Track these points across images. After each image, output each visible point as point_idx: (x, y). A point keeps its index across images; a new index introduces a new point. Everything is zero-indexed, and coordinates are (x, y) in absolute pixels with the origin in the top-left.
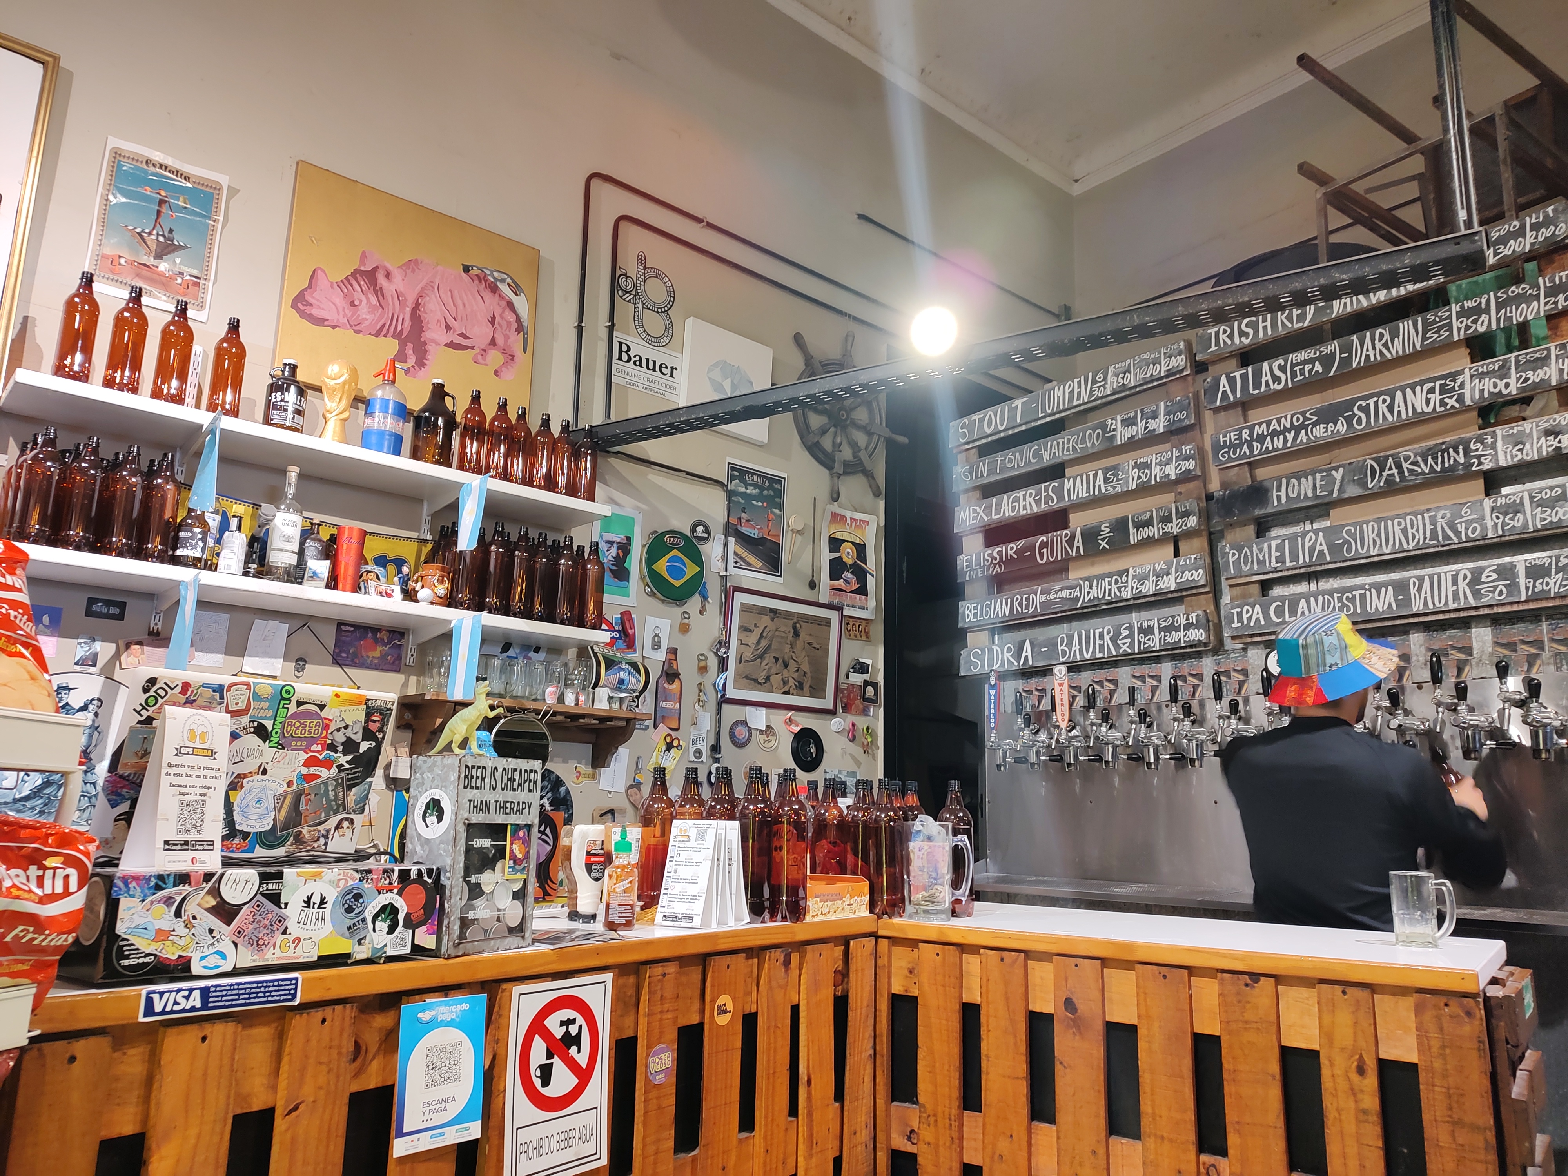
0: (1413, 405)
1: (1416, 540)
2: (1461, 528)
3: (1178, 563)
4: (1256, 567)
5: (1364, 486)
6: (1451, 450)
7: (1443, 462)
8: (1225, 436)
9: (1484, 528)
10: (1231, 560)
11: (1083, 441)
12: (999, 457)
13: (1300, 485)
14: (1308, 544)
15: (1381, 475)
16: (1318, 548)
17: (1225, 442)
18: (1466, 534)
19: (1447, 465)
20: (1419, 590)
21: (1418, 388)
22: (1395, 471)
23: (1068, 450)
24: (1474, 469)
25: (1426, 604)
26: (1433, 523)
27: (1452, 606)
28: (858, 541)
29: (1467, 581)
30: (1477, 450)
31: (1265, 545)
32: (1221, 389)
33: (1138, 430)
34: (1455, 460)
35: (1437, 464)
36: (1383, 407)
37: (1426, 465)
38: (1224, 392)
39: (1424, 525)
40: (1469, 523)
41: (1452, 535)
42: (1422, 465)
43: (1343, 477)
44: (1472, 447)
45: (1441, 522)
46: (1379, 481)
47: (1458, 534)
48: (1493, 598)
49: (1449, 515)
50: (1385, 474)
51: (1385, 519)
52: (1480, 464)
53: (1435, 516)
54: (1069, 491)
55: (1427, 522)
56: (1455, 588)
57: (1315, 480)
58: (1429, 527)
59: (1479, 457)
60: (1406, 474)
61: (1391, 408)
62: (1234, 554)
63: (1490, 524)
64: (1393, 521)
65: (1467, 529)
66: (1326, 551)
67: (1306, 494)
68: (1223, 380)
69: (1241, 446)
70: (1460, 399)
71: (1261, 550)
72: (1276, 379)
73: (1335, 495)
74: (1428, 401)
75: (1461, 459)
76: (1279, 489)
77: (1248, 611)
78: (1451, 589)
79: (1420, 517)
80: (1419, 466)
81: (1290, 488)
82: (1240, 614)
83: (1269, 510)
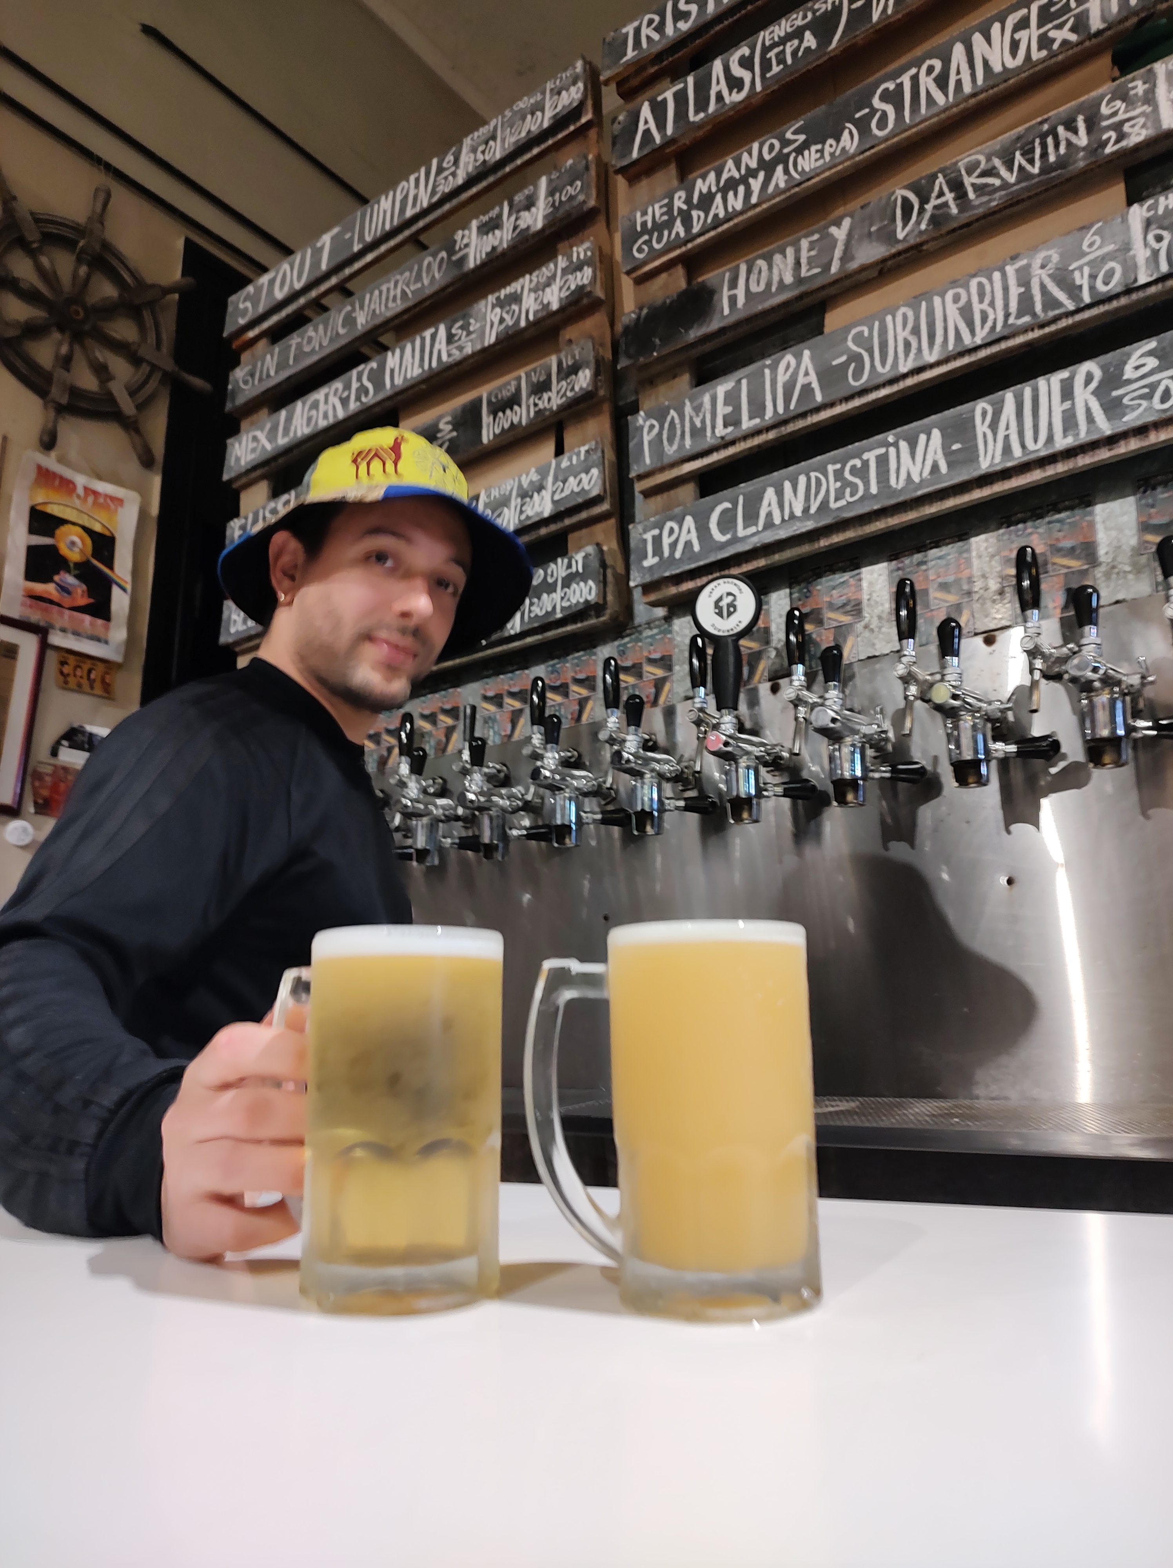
0: (986, 63)
1: (989, 324)
2: (1082, 279)
3: (558, 465)
4: (688, 442)
5: (889, 237)
6: (1061, 130)
7: (1044, 155)
8: (645, 213)
9: (1130, 267)
10: (646, 439)
11: (419, 278)
12: (294, 340)
13: (770, 268)
14: (782, 378)
15: (922, 210)
16: (801, 381)
17: (644, 224)
18: (1092, 288)
19: (1052, 158)
20: (994, 426)
21: (996, 27)
22: (949, 196)
23: (394, 299)
24: (1109, 150)
25: (1007, 450)
26: (1024, 281)
27: (1062, 443)
28: (97, 528)
29: (1094, 385)
30: (1115, 114)
31: (707, 399)
32: (641, 127)
33: (503, 238)
34: (1069, 144)
35: (1031, 162)
36: (927, 83)
37: (1010, 169)
38: (647, 132)
39: (1006, 289)
40: (1096, 264)
41: (1061, 296)
42: (1004, 172)
43: (850, 235)
44: (1105, 110)
45: (1040, 276)
46: (918, 223)
47: (1073, 291)
48: (1150, 409)
49: (1056, 258)
50: (929, 207)
51: (927, 296)
52: (1121, 137)
53: (1028, 266)
54: (392, 371)
55: (1012, 281)
56: (1067, 405)
57: (798, 251)
58: (1015, 291)
59: (1118, 127)
60: (971, 195)
61: (942, 82)
62: (652, 427)
63: (1141, 254)
64: (943, 296)
65: (1093, 277)
66: (815, 385)
67: (781, 281)
68: (646, 111)
69: (669, 224)
70: (1080, 25)
71: (697, 409)
72: (735, 83)
73: (834, 268)
74: (1015, 46)
75: (1082, 139)
76: (733, 285)
77: (672, 531)
78: (1058, 408)
79: (997, 276)
80: (997, 175)
81: (754, 277)
82: (657, 540)
83: (714, 325)
